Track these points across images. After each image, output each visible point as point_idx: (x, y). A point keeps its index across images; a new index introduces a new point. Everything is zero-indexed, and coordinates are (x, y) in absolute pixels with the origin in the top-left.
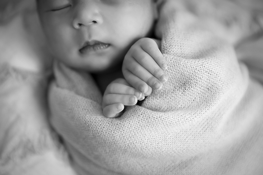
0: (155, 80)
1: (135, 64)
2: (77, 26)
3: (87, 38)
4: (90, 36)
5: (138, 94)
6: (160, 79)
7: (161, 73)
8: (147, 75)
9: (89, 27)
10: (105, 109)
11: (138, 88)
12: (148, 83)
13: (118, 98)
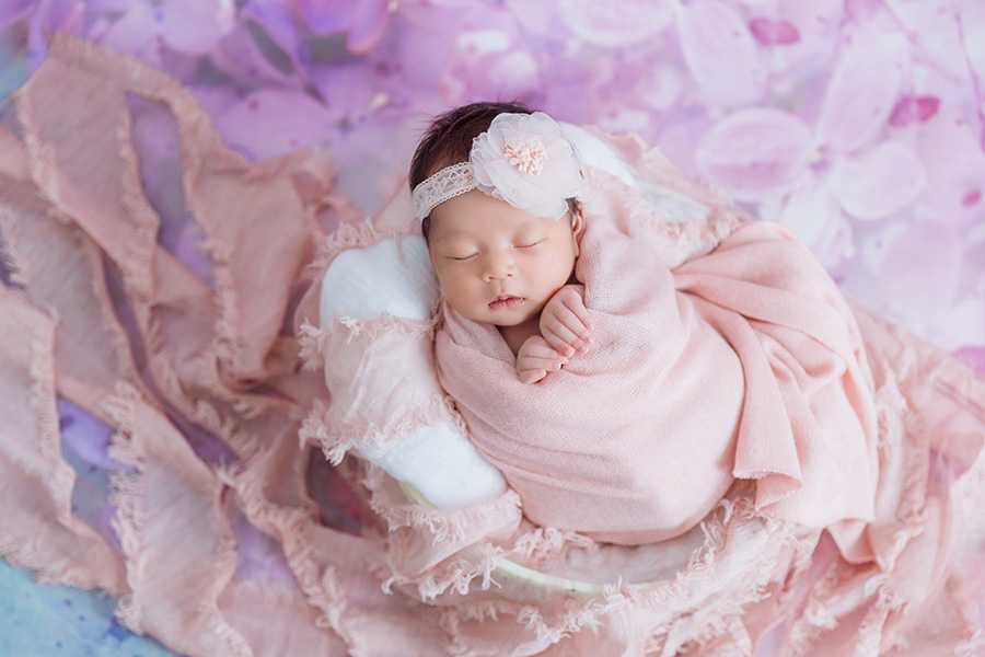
0: (581, 342)
1: (557, 322)
2: (488, 280)
3: (499, 292)
4: (503, 291)
5: (561, 357)
6: (586, 340)
7: (587, 334)
8: (571, 337)
9: (502, 281)
10: (521, 375)
11: (562, 352)
12: (572, 345)
13: (538, 363)
